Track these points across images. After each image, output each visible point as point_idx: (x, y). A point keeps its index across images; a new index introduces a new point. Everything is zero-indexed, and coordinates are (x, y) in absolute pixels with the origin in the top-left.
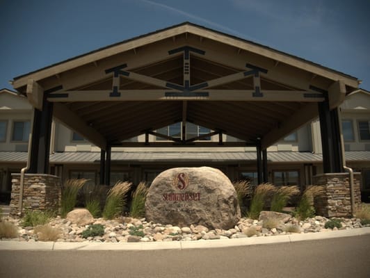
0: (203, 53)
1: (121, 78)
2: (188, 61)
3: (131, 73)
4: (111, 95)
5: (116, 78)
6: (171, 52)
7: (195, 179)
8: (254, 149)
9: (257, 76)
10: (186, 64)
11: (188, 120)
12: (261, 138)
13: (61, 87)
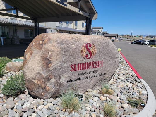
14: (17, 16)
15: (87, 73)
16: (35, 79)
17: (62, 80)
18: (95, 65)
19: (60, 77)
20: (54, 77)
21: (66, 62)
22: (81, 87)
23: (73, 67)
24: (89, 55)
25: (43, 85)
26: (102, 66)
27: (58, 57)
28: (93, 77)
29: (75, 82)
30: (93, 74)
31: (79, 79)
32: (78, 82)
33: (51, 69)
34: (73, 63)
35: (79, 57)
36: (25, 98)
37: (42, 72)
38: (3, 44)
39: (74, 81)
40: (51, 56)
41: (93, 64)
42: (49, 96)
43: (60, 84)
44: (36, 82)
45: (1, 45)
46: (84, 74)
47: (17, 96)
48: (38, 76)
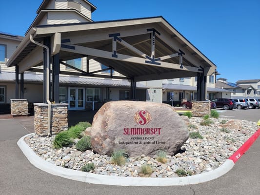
14: (112, 77)
15: (141, 138)
16: (96, 137)
17: (116, 141)
18: (150, 132)
19: (114, 139)
20: (110, 138)
21: (120, 126)
22: (134, 151)
23: (126, 131)
24: (143, 121)
25: (100, 143)
26: (159, 134)
27: (114, 121)
28: (148, 143)
29: (128, 145)
30: (148, 141)
31: (133, 143)
32: (131, 145)
33: (107, 130)
34: (127, 127)
35: (132, 123)
36: (89, 154)
37: (100, 132)
38: (93, 109)
39: (127, 143)
40: (108, 120)
41: (148, 131)
42: (105, 153)
43: (114, 145)
44: (96, 139)
45: (92, 110)
46: (138, 138)
47: (84, 151)
48: (98, 135)
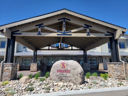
0: (70, 20)
1: (41, 28)
2: (65, 23)
3: (45, 27)
4: (38, 34)
5: (40, 28)
6: (59, 20)
7: (68, 65)
8: (83, 51)
9: (88, 28)
10: (64, 24)
11: (62, 42)
12: (85, 48)
13: (18, 31)
